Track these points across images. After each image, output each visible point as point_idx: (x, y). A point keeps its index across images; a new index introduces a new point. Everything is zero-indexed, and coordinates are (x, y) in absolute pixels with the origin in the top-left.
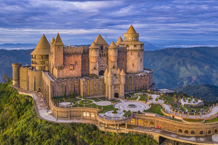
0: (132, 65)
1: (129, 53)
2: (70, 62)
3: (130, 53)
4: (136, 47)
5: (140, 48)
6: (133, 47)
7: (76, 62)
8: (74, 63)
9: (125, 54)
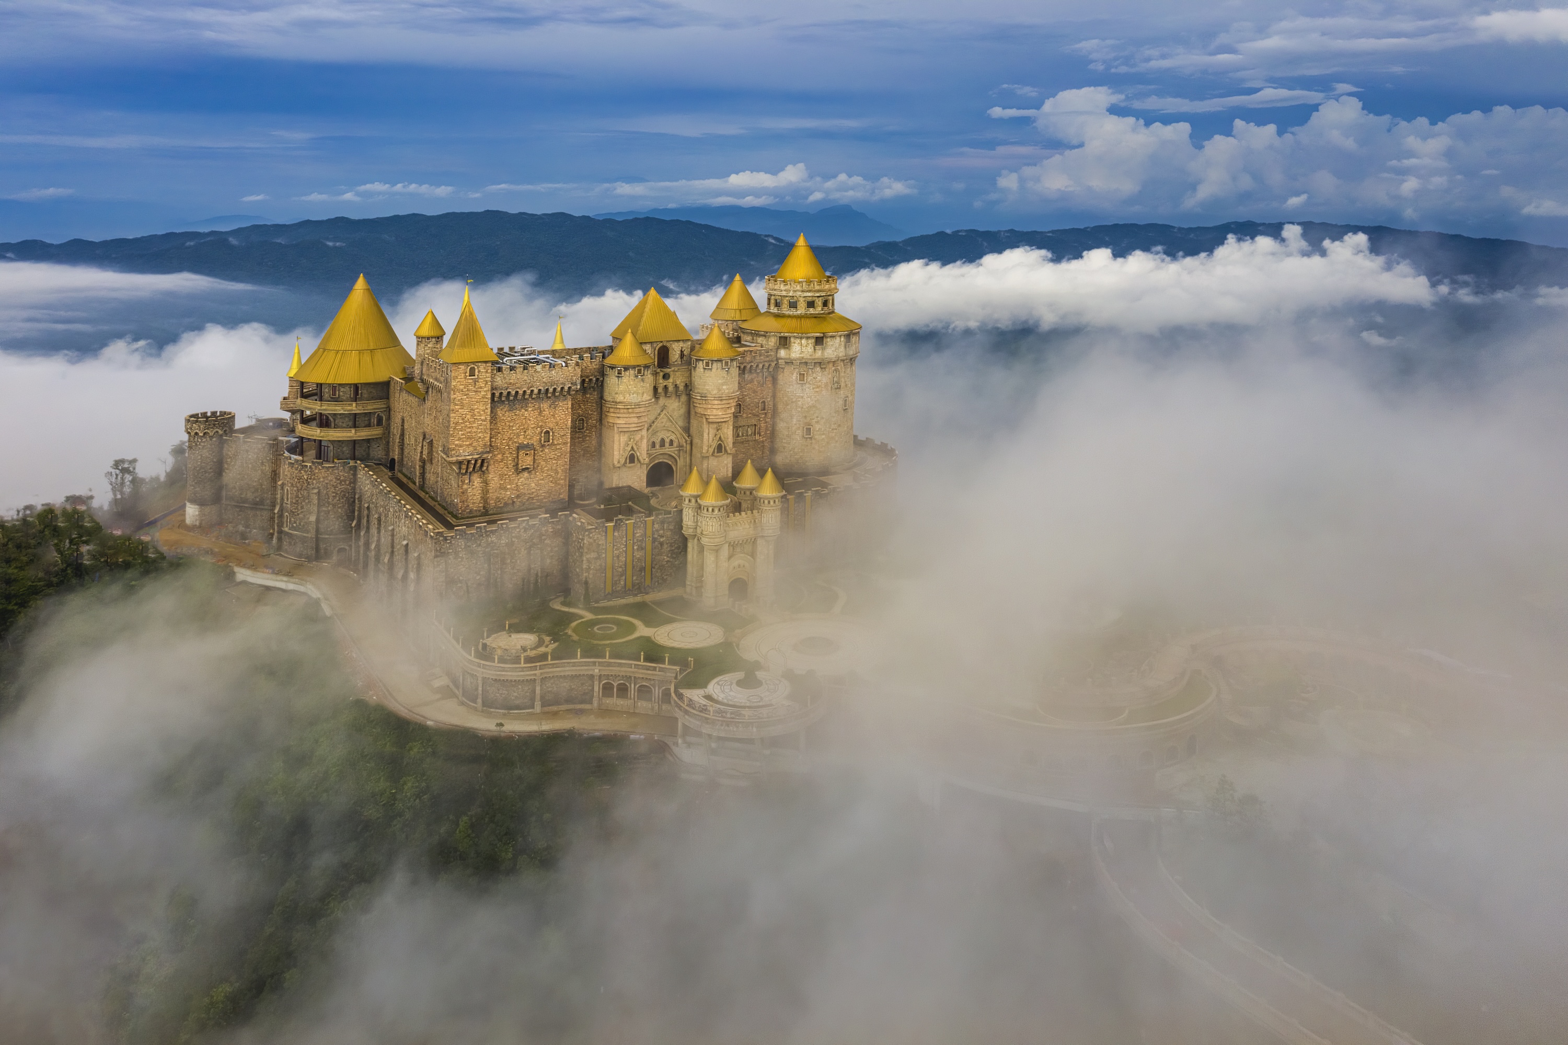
0: (799, 432)
1: (789, 379)
2: (518, 436)
3: (795, 376)
4: (823, 349)
5: (842, 349)
6: (810, 349)
7: (547, 432)
8: (535, 441)
9: (770, 379)
